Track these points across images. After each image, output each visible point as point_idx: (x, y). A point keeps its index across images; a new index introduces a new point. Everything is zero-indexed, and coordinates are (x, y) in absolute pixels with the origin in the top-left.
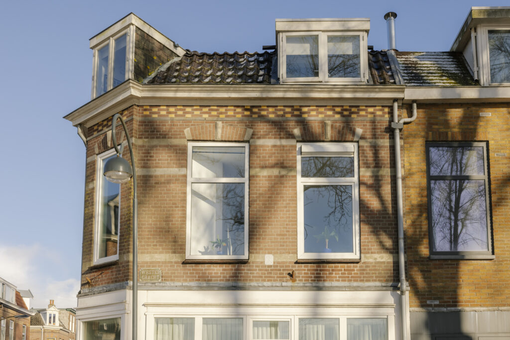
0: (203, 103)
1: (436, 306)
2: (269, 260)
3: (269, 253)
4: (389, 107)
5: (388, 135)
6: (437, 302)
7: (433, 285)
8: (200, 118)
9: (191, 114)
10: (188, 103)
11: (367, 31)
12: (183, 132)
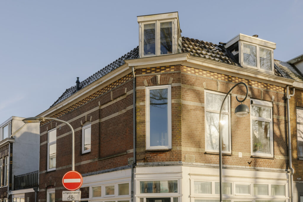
0: (211, 70)
1: (300, 180)
2: (240, 155)
3: (241, 151)
4: (284, 88)
5: (283, 101)
6: (300, 179)
7: (299, 171)
8: (210, 78)
9: (206, 75)
10: (205, 69)
11: (274, 49)
12: (203, 84)
